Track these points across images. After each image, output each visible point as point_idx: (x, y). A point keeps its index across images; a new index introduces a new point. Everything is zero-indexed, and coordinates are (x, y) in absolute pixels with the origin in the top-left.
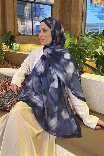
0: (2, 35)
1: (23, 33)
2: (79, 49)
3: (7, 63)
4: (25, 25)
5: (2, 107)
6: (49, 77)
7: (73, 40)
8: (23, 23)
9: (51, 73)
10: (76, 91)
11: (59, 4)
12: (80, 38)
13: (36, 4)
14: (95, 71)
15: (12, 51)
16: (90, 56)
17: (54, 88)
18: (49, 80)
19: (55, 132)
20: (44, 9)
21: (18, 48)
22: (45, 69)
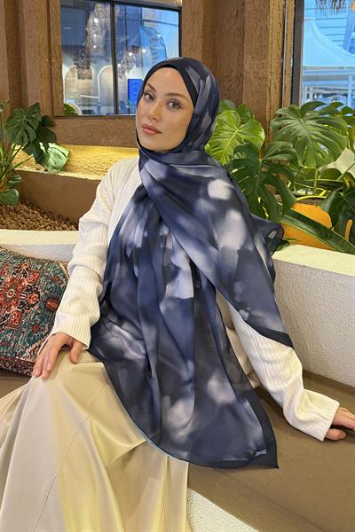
0: (11, 118)
1: (83, 105)
2: (269, 163)
3: (28, 212)
4: (90, 78)
5: (8, 361)
6: (161, 261)
7: (249, 130)
8: (86, 71)
9: (165, 249)
10: (254, 308)
11: (202, 8)
12: (275, 123)
13: (128, 7)
14: (327, 237)
15: (46, 170)
16: (312, 184)
17: (180, 299)
18: (159, 270)
19: (185, 450)
20: (156, 22)
21: (64, 161)
22: (146, 234)
